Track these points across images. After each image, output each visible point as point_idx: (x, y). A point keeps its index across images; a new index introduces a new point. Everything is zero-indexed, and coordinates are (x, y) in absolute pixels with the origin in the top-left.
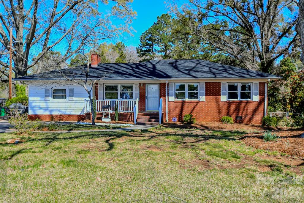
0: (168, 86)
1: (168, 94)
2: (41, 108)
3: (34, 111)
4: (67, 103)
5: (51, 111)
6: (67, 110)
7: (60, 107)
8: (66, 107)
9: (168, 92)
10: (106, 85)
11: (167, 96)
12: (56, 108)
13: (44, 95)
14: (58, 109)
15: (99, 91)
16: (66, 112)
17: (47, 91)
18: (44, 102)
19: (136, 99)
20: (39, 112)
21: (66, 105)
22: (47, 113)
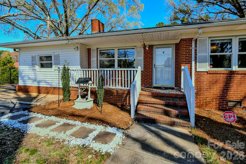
0: (196, 43)
1: (196, 58)
2: (30, 79)
3: (24, 81)
4: (52, 73)
5: (39, 82)
6: (54, 82)
7: (46, 77)
8: (52, 77)
9: (196, 54)
10: (100, 50)
11: (193, 63)
12: (42, 79)
13: (31, 63)
14: (45, 79)
15: (92, 58)
16: (53, 84)
17: (33, 58)
18: (31, 71)
19: (137, 68)
20: (29, 83)
21: (52, 75)
22: (35, 84)
